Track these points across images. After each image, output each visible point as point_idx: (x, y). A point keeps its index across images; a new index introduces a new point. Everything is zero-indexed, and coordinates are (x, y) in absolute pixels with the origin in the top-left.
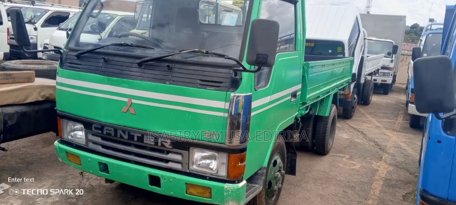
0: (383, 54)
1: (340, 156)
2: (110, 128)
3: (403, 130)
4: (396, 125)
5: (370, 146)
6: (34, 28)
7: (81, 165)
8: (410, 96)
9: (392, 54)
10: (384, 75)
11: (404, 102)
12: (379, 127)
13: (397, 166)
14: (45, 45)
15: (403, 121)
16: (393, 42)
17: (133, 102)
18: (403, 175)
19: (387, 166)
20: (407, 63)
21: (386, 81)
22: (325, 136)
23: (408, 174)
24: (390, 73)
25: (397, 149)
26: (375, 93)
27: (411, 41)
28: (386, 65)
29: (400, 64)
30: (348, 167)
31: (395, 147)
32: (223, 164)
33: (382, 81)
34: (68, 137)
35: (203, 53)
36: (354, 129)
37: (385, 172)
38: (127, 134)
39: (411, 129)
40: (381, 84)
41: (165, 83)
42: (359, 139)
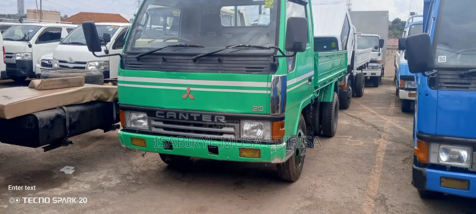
0: (371, 48)
1: (344, 137)
2: (172, 113)
3: (396, 114)
4: (389, 111)
5: (368, 128)
6: (28, 45)
7: (146, 147)
8: (400, 83)
9: (379, 48)
10: (373, 69)
11: (394, 92)
12: (375, 114)
13: (395, 141)
14: (43, 61)
15: (395, 108)
16: (379, 36)
17: (191, 90)
18: (401, 147)
19: (386, 142)
20: (393, 57)
21: (376, 73)
22: (331, 119)
23: (404, 146)
24: (378, 66)
25: (392, 129)
26: (367, 86)
27: (394, 36)
28: (374, 59)
29: (387, 58)
30: (353, 145)
31: (391, 128)
32: (268, 130)
33: (372, 74)
34: (131, 126)
35: (246, 47)
36: (352, 116)
37: (385, 146)
38: (187, 115)
39: (403, 113)
40: (371, 77)
41: (218, 72)
42: (358, 124)
